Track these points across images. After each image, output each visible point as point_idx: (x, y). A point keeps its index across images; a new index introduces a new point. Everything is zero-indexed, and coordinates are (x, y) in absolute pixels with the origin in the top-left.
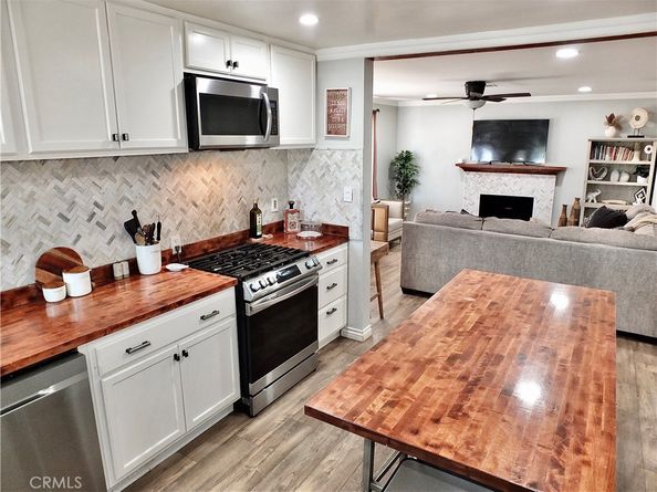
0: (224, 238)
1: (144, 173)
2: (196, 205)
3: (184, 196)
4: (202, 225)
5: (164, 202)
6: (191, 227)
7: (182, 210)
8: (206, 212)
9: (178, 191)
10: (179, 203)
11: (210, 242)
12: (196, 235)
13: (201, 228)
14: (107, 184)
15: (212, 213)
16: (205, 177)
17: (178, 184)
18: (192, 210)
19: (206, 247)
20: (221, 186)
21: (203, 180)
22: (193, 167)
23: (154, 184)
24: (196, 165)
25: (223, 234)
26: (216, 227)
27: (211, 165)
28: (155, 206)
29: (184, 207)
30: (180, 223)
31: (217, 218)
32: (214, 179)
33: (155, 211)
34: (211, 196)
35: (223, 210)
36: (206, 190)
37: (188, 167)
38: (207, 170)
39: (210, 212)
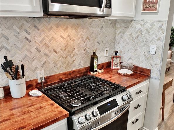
0: (74, 72)
1: (18, 30)
2: (56, 52)
3: (48, 47)
4: (60, 64)
5: (33, 50)
6: (52, 65)
7: (46, 55)
8: (63, 56)
9: (44, 43)
10: (44, 50)
11: (64, 74)
12: (55, 69)
13: (58, 66)
15: (67, 57)
16: (63, 35)
17: (43, 40)
18: (53, 55)
19: (61, 77)
20: (74, 41)
21: (61, 37)
22: (55, 28)
23: (26, 39)
24: (57, 27)
25: (74, 69)
26: (69, 65)
27: (67, 28)
28: (26, 53)
29: (48, 53)
30: (44, 63)
31: (69, 59)
32: (69, 36)
33: (26, 56)
34: (66, 47)
35: (74, 55)
36: (63, 43)
37: (51, 28)
38: (65, 30)
39: (65, 56)
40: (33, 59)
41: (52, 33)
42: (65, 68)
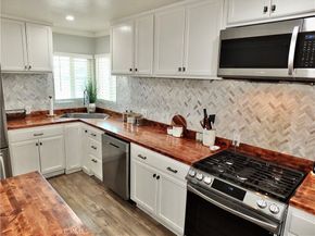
0: (280, 155)
1: (225, 91)
2: (260, 121)
3: (250, 112)
4: (262, 136)
6: (251, 134)
7: (247, 120)
8: (268, 128)
9: (246, 107)
10: (245, 115)
11: (263, 150)
13: (260, 138)
14: (205, 93)
15: (274, 131)
16: (273, 103)
18: (255, 123)
19: (260, 152)
20: (290, 113)
22: (263, 93)
23: (230, 99)
24: (266, 92)
26: (275, 143)
28: (228, 112)
29: (249, 119)
30: (243, 128)
31: (279, 137)
32: (282, 106)
33: (227, 115)
34: (276, 118)
35: (288, 133)
36: (272, 112)
37: (258, 93)
38: (277, 97)
39: (272, 130)
41: (259, 99)
42: (270, 144)
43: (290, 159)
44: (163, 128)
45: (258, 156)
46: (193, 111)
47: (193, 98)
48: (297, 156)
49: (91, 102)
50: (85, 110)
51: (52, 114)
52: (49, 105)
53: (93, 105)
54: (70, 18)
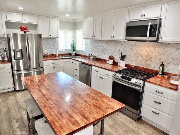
0: (149, 69)
1: (129, 45)
2: (142, 57)
3: (139, 53)
5: (133, 53)
6: (139, 62)
7: (137, 57)
8: (145, 59)
9: (137, 51)
10: (137, 55)
12: (140, 64)
13: (142, 63)
15: (147, 61)
17: (137, 50)
20: (152, 53)
21: (146, 50)
22: (143, 46)
23: (132, 49)
24: (144, 46)
25: (150, 68)
27: (149, 46)
28: (130, 54)
29: (138, 56)
30: (136, 60)
32: (150, 51)
33: (130, 55)
34: (147, 55)
35: (152, 61)
36: (146, 53)
37: (142, 46)
38: (148, 47)
39: (146, 60)
40: (132, 57)
41: (142, 48)
42: (145, 66)
43: (152, 70)
44: (105, 61)
45: (141, 70)
46: (117, 54)
47: (117, 49)
48: (155, 69)
49: (74, 51)
50: (70, 54)
51: (57, 55)
52: (56, 51)
53: (74, 52)
54: (67, 15)
